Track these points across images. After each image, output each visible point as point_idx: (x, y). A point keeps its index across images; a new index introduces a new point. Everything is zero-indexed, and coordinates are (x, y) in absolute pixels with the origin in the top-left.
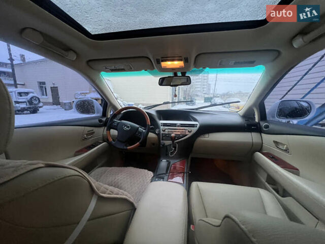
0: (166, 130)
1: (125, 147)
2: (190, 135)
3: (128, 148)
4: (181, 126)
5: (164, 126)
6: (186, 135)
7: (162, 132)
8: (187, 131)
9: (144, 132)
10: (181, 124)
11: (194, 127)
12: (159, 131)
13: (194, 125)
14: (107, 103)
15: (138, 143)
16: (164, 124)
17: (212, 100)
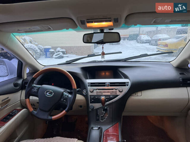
0: (95, 91)
1: (50, 117)
2: (121, 95)
3: (53, 117)
4: (111, 86)
5: (91, 86)
6: (117, 96)
7: (90, 94)
8: (117, 91)
9: (70, 98)
10: (111, 83)
11: (125, 86)
12: (87, 92)
13: (125, 83)
14: (22, 62)
15: (64, 111)
16: (91, 83)
17: (138, 38)
